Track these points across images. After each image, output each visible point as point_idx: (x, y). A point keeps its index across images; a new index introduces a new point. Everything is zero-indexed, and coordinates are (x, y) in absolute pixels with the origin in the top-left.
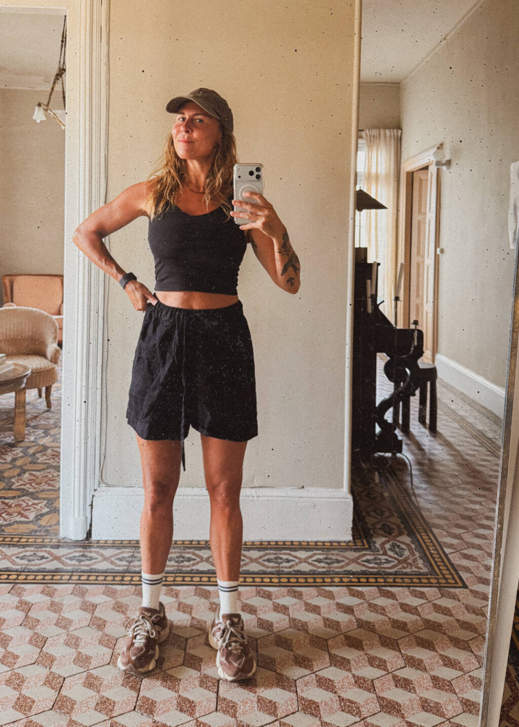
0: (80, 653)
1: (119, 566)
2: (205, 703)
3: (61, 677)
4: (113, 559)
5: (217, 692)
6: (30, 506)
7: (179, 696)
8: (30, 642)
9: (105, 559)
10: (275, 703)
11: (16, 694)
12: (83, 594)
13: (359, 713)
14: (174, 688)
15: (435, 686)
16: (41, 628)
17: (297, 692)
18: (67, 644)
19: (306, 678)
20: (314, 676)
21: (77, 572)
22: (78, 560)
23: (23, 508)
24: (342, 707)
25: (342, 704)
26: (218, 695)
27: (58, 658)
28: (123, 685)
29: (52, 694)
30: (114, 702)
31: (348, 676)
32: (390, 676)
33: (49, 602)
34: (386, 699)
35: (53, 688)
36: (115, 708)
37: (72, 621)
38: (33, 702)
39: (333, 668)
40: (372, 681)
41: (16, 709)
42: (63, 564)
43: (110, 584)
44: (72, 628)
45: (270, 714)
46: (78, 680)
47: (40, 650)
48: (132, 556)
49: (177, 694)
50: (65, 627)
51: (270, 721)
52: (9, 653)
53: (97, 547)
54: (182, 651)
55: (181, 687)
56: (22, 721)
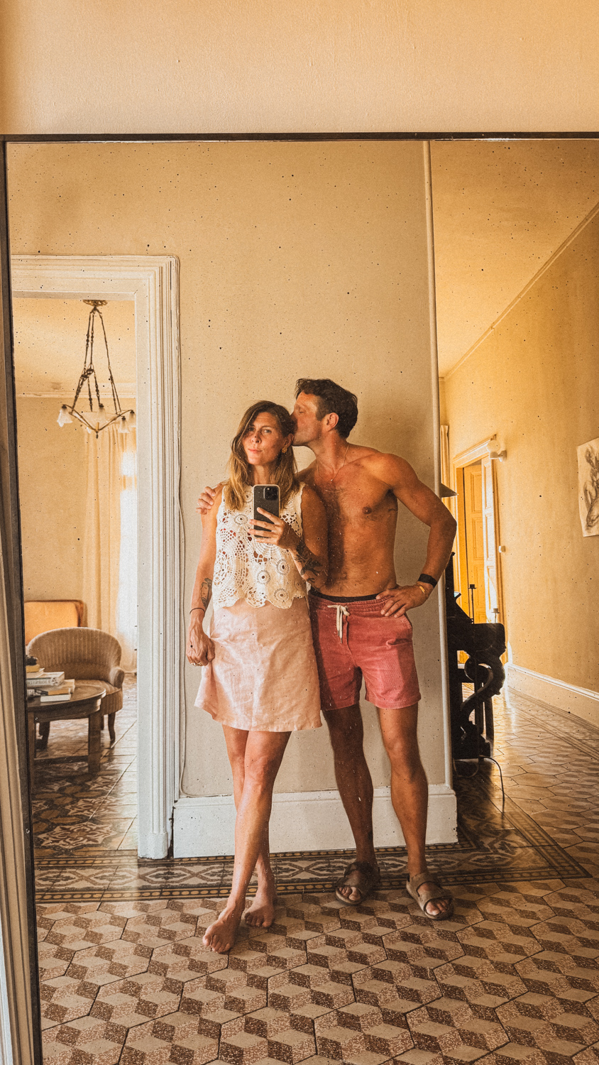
0: (192, 960)
1: (212, 880)
2: (341, 995)
3: (180, 982)
4: (203, 874)
5: (352, 985)
6: (94, 830)
7: (312, 991)
8: (136, 953)
9: (193, 875)
10: (416, 991)
11: (136, 1000)
12: (179, 908)
13: (506, 994)
14: (305, 983)
15: (579, 965)
16: (143, 940)
17: (436, 979)
18: (176, 953)
19: (442, 967)
20: (450, 965)
21: (167, 888)
22: (165, 878)
23: (88, 832)
24: (487, 990)
25: (487, 988)
26: (353, 987)
27: (170, 965)
28: (248, 985)
29: (174, 998)
30: (243, 1000)
31: (486, 963)
32: (530, 960)
33: (145, 916)
34: (531, 980)
35: (173, 992)
36: (246, 1006)
37: (175, 932)
38: (156, 1006)
39: (467, 957)
40: (513, 965)
41: (139, 1013)
42: (148, 881)
43: (207, 897)
44: (176, 939)
45: (413, 1000)
46: (198, 984)
47: (149, 960)
48: (223, 871)
49: (309, 990)
50: (169, 938)
51: (416, 1007)
52: (115, 964)
53: (182, 864)
54: (304, 952)
55: (311, 983)
56: (150, 1023)
